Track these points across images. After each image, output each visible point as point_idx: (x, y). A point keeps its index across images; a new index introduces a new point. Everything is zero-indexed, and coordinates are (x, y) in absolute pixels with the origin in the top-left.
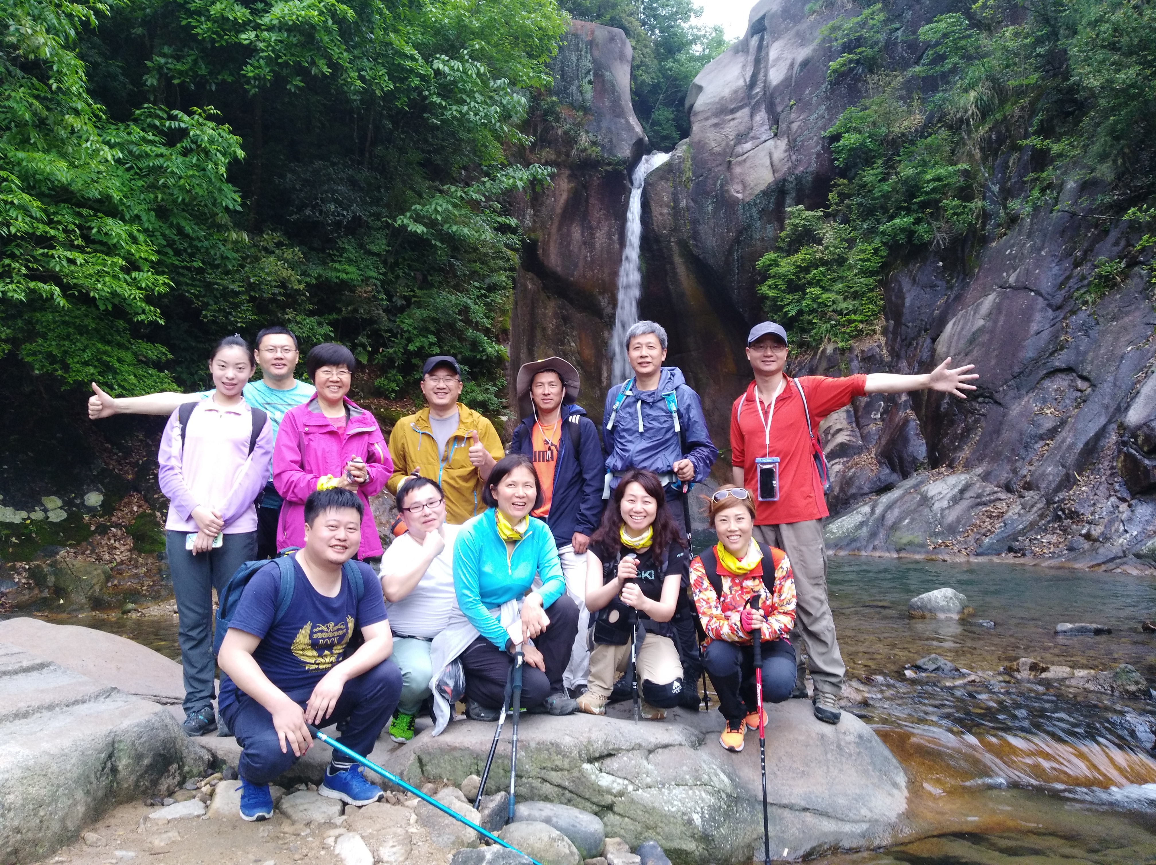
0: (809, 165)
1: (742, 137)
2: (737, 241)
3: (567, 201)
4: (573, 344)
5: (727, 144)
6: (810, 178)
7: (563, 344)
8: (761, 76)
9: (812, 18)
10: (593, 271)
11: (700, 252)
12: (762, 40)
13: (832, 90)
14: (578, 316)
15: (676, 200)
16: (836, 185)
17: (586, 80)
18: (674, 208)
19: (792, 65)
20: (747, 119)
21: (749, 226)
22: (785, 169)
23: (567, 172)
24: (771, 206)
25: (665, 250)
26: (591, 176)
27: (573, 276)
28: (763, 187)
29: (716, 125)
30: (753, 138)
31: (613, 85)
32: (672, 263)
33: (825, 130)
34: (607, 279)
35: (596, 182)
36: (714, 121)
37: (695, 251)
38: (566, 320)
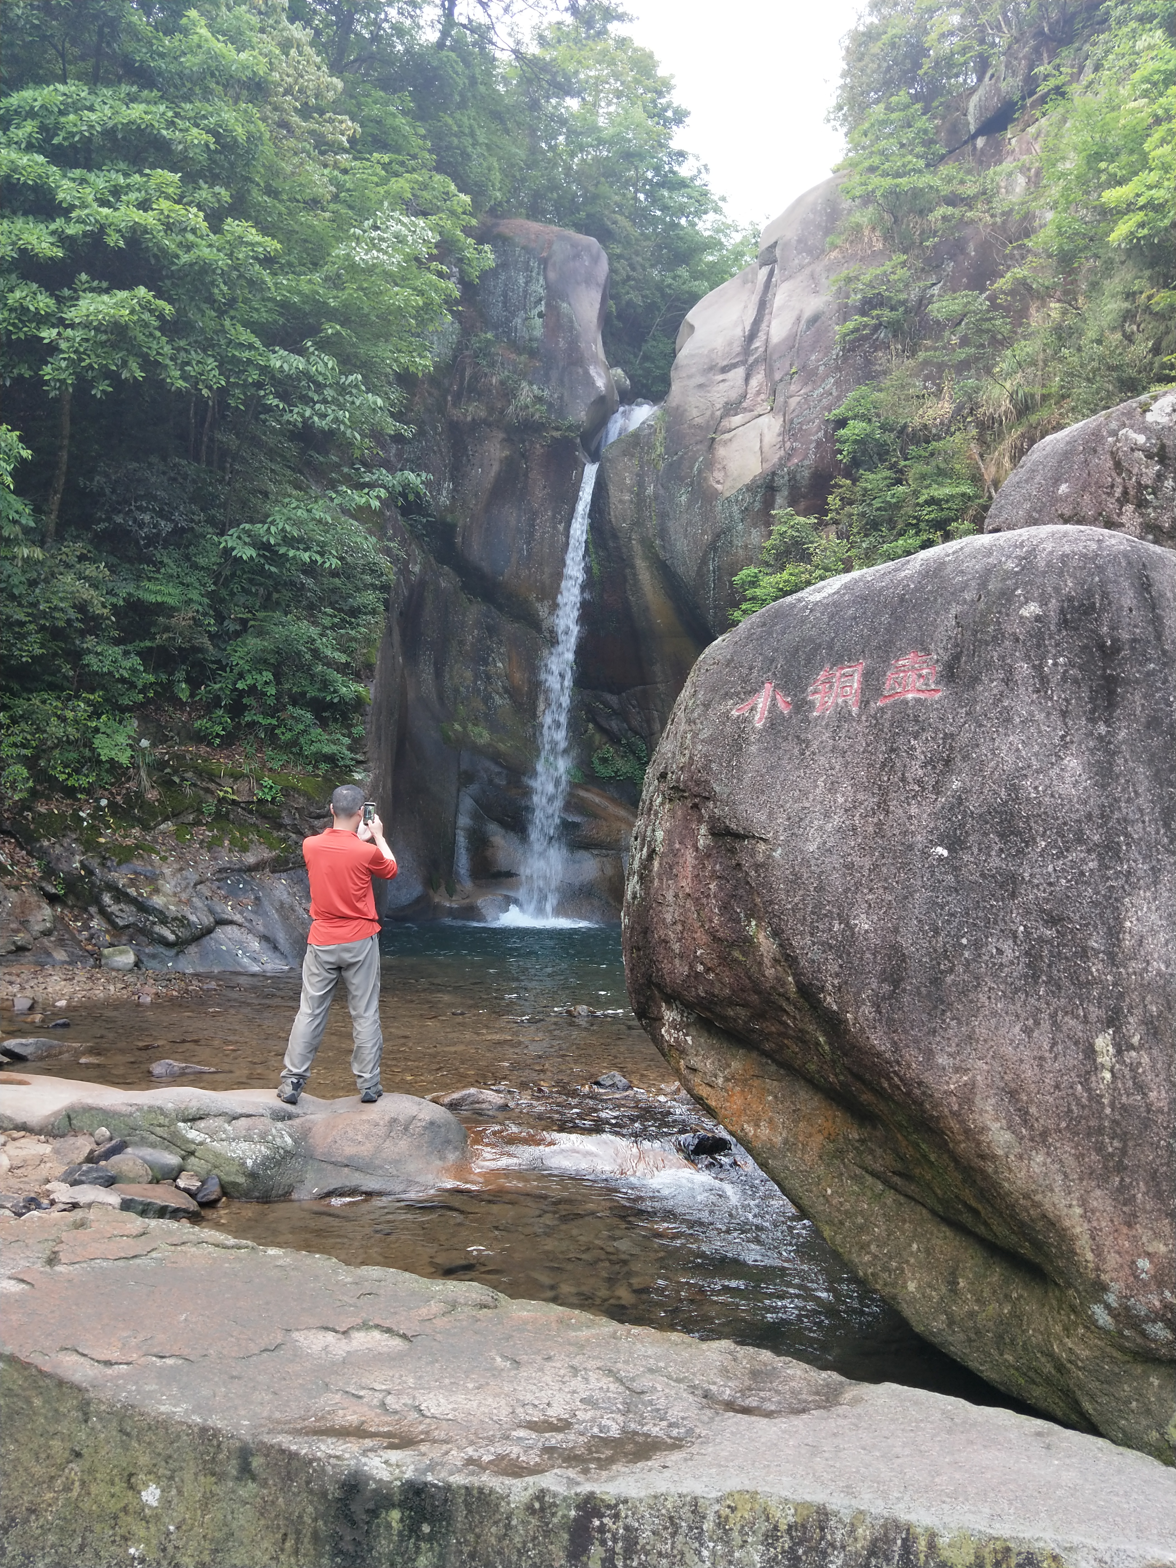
0: (806, 457)
1: (733, 408)
2: (713, 547)
3: (499, 474)
4: (500, 665)
5: (713, 414)
6: (806, 473)
7: (486, 664)
8: (764, 326)
9: (834, 254)
10: (529, 569)
11: (668, 555)
12: (771, 274)
13: (845, 359)
14: (510, 628)
15: (641, 485)
16: (837, 486)
17: (535, 312)
18: (638, 495)
19: (798, 319)
20: (740, 381)
21: (729, 529)
22: (775, 460)
23: (501, 435)
24: (757, 506)
25: (624, 550)
26: (531, 443)
27: (502, 574)
28: (747, 480)
29: (701, 386)
30: (745, 410)
31: (571, 321)
32: (633, 567)
33: (830, 411)
34: (548, 582)
35: (539, 450)
36: (700, 380)
37: (662, 554)
38: (491, 630)
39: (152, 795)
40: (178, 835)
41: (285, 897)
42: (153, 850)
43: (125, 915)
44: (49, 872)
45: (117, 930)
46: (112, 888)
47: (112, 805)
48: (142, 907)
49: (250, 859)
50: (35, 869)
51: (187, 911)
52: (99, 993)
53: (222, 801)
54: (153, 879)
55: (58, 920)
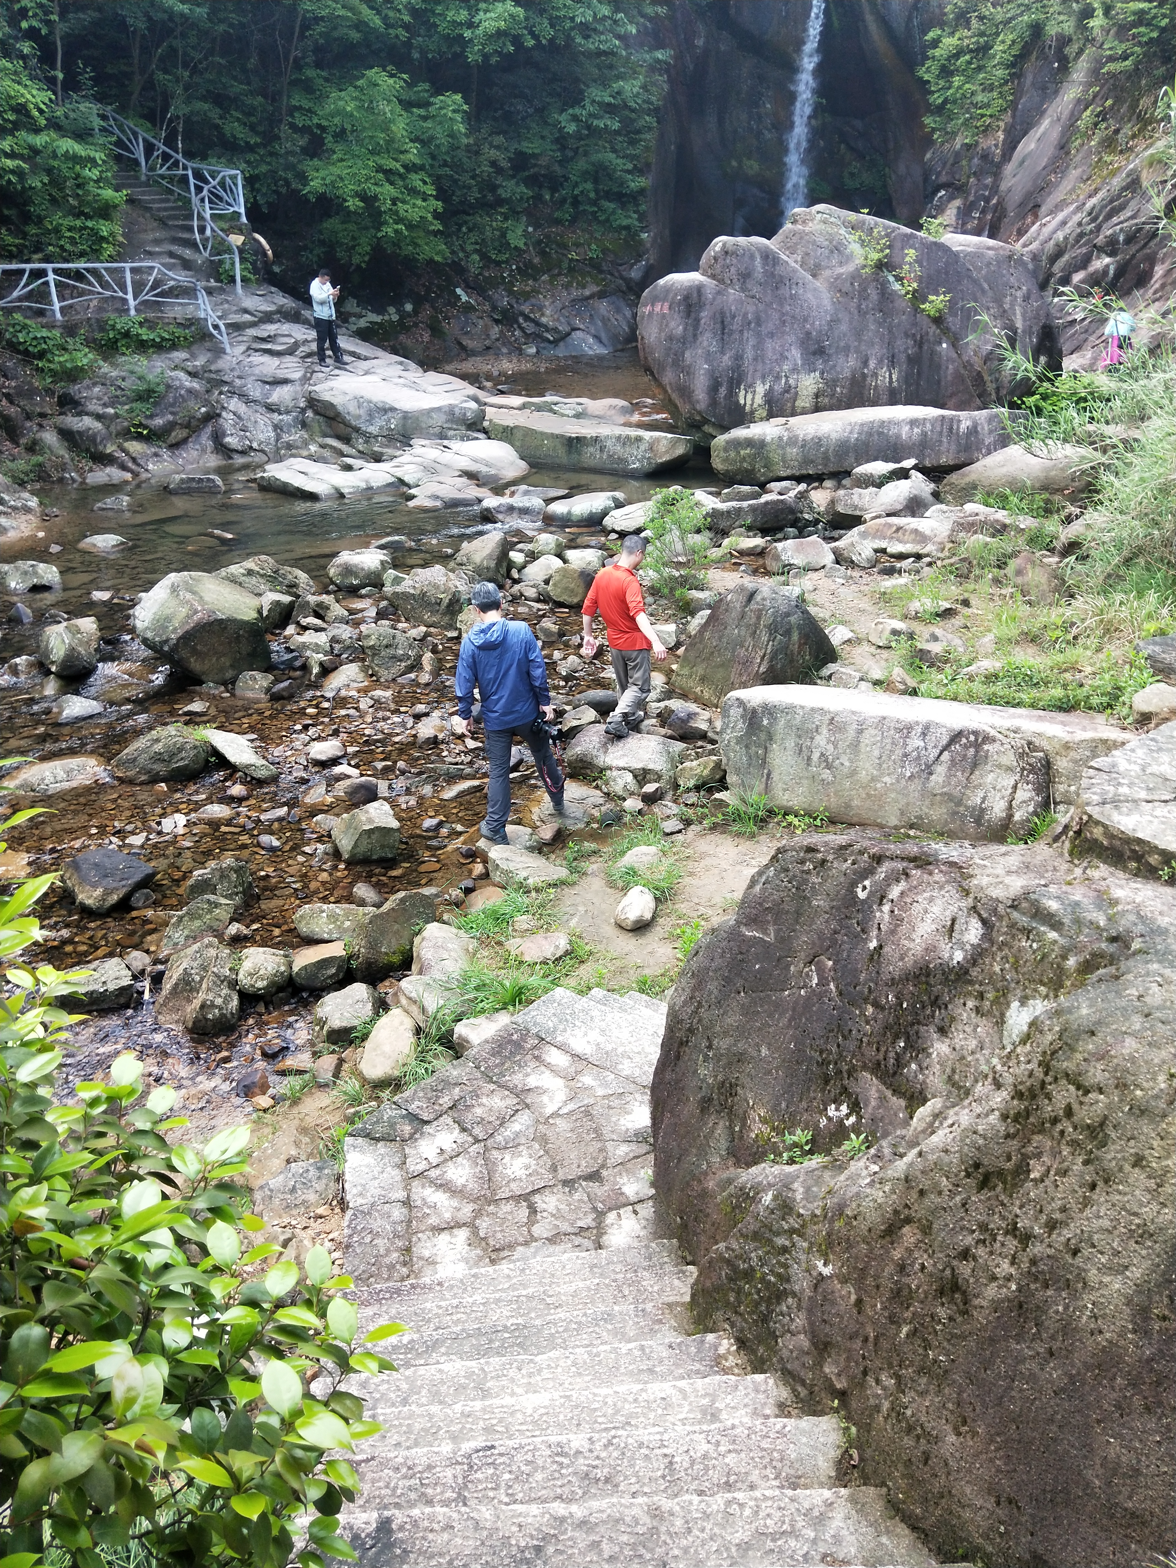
2: (915, 7)
38: (760, 78)
39: (536, 260)
40: (551, 282)
41: (606, 313)
42: (539, 292)
43: (530, 328)
44: (494, 308)
45: (527, 335)
46: (522, 314)
47: (518, 268)
48: (537, 324)
49: (587, 292)
50: (487, 307)
51: (557, 324)
52: (523, 368)
53: (572, 260)
54: (541, 308)
55: (501, 332)
